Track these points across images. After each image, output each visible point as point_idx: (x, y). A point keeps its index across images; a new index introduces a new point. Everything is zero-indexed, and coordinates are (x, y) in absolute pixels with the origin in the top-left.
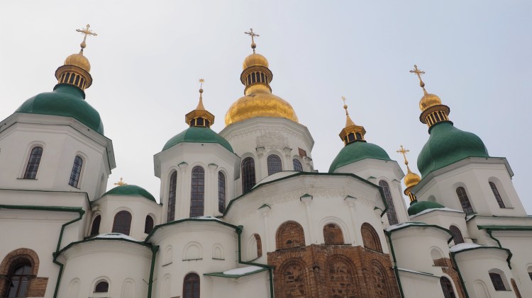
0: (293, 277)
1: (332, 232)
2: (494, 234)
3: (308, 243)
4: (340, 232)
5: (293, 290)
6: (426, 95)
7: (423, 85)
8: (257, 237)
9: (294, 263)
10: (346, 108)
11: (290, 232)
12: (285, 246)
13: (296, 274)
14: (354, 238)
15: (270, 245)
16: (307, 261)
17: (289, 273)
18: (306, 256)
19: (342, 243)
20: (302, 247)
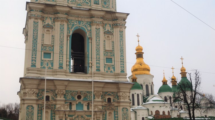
1: (164, 112)
3: (160, 114)
4: (165, 112)
8: (152, 111)
9: (158, 117)
11: (157, 112)
12: (157, 114)
14: (167, 114)
15: (154, 113)
18: (160, 116)
19: (165, 114)
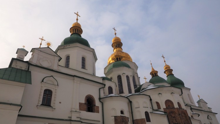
0: (172, 116)
2: (192, 110)
3: (175, 107)
4: (180, 105)
5: (173, 120)
6: (166, 65)
7: (165, 62)
8: (157, 103)
9: (172, 112)
10: (151, 64)
11: (169, 103)
12: (168, 107)
13: (173, 116)
15: (163, 106)
16: (176, 112)
17: (171, 115)
19: (182, 108)
20: (173, 108)
